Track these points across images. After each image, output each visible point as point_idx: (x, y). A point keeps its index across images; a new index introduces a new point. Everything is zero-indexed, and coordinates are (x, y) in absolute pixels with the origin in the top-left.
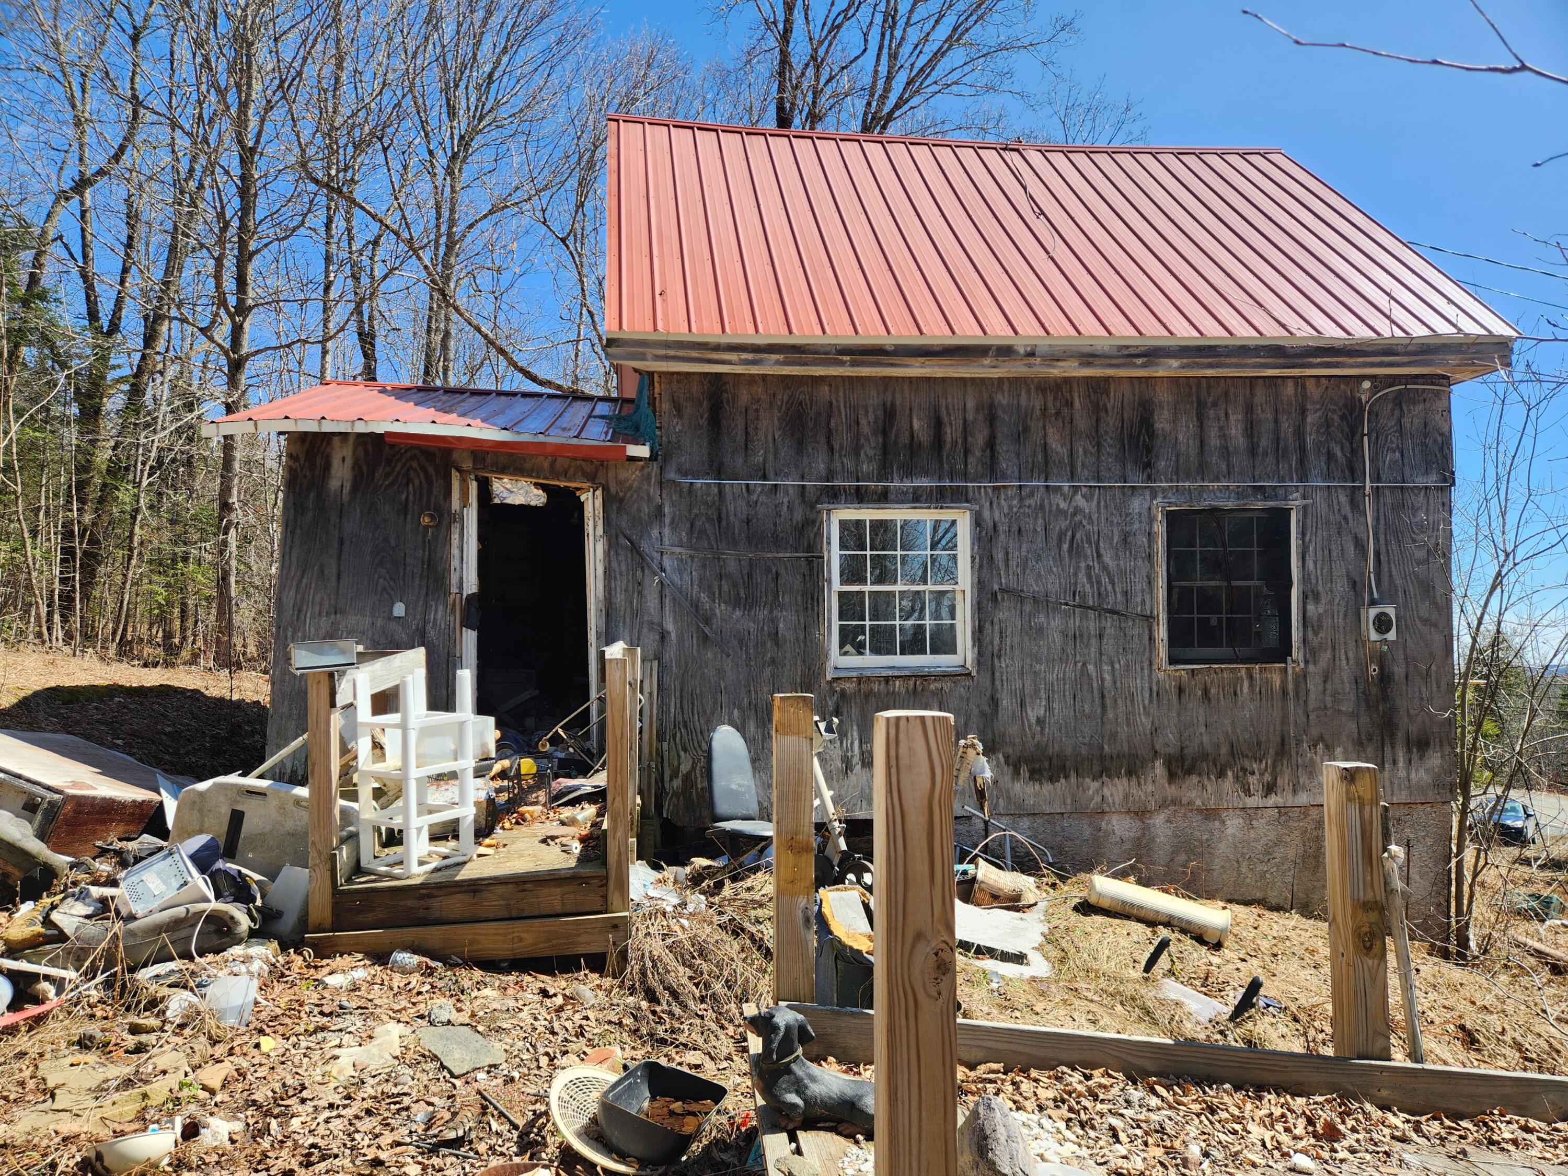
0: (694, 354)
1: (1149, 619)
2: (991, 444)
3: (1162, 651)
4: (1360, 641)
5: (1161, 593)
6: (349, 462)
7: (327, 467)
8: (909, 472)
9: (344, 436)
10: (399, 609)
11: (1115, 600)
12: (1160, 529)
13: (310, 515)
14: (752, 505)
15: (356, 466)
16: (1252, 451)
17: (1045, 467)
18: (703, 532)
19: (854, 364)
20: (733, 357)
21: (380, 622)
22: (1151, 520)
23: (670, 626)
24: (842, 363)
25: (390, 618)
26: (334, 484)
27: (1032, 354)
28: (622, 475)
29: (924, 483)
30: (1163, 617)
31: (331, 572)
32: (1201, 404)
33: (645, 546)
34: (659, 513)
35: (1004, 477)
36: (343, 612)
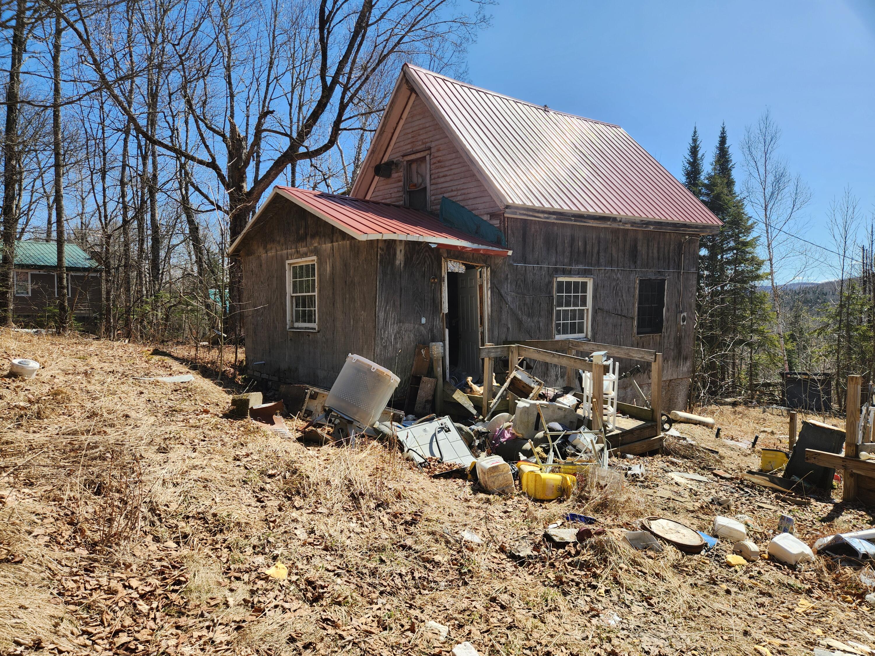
0: (531, 213)
1: (633, 318)
2: (598, 253)
3: (635, 330)
4: (677, 323)
5: (636, 310)
6: (403, 252)
7: (395, 254)
8: (577, 263)
9: (401, 241)
10: (424, 321)
11: (625, 313)
12: (637, 286)
13: (389, 276)
14: (534, 274)
15: (406, 255)
16: (659, 259)
17: (610, 262)
18: (520, 286)
19: (575, 221)
20: (541, 215)
21: (416, 326)
22: (635, 282)
23: (510, 326)
24: (571, 220)
25: (421, 324)
26: (398, 262)
27: (620, 221)
28: (497, 261)
29: (581, 267)
30: (636, 318)
31: (398, 303)
32: (648, 240)
33: (502, 292)
34: (507, 279)
35: (601, 266)
36: (403, 323)
